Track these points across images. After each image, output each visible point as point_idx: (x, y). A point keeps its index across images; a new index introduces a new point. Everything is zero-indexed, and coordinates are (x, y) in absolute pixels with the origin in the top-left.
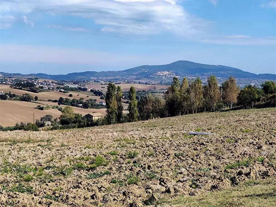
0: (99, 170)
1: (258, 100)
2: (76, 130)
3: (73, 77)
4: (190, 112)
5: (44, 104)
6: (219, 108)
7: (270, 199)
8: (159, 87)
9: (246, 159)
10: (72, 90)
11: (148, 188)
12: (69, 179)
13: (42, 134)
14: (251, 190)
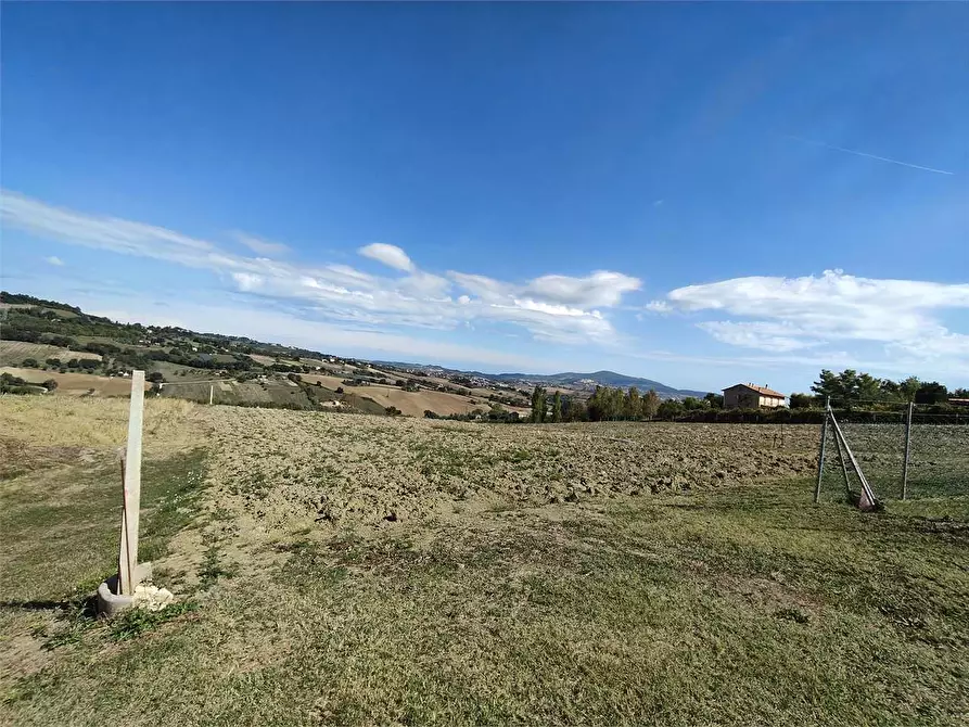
0: (524, 463)
1: (679, 414)
2: (503, 425)
3: (502, 378)
4: (611, 419)
5: (476, 399)
6: (639, 419)
7: (692, 511)
8: (582, 393)
9: (667, 469)
10: (503, 389)
11: (569, 485)
12: (496, 468)
13: (472, 425)
14: (672, 500)
